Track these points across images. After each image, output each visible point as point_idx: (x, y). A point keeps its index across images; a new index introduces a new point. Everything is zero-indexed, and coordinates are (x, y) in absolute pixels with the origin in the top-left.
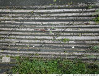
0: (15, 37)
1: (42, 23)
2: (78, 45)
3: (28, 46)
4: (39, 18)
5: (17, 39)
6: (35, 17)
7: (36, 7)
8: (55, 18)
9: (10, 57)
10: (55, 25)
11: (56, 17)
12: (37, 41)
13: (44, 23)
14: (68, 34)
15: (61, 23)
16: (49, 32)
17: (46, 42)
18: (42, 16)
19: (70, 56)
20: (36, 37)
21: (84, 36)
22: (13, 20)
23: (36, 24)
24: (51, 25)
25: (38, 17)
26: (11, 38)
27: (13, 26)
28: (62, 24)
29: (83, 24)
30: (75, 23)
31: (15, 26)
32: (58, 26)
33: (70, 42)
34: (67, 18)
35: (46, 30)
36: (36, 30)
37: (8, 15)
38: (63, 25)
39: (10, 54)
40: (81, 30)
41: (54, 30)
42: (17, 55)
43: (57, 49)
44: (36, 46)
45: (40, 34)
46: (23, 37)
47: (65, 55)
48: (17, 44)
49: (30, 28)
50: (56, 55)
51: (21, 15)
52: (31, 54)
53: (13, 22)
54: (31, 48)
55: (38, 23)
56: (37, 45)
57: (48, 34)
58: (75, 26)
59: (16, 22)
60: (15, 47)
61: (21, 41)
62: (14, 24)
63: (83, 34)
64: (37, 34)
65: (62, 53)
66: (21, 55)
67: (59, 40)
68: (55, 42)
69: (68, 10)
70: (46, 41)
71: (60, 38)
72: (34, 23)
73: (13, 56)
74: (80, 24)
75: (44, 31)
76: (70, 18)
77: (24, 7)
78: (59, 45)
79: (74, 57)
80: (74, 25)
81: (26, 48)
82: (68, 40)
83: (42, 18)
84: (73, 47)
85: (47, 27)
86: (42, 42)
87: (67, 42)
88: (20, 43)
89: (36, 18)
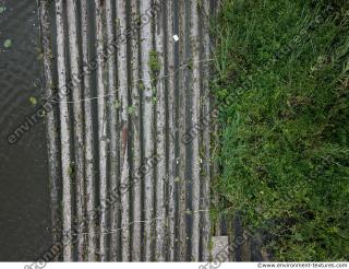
0: (148, 222)
1: (104, 138)
2: (170, 23)
3: (177, 179)
4: (89, 147)
5: (154, 214)
6: (84, 160)
7: (52, 158)
8: (87, 100)
9: (213, 239)
10: (107, 99)
11: (82, 97)
12: (160, 151)
13: (102, 132)
14: (135, 55)
15: (100, 80)
16: (129, 116)
17: (163, 123)
18: (80, 140)
19: (202, 50)
20: (148, 154)
21: (138, 7)
22: (97, 231)
23: (108, 156)
24: (107, 110)
25: (84, 153)
26: (154, 233)
27: (114, 230)
28: (106, 76)
29: (104, 11)
30: (99, 36)
31: (114, 224)
32: (112, 86)
33: (159, 47)
34: (85, 60)
35: (126, 126)
36: (126, 157)
37: (80, 246)
38: (108, 74)
39: (204, 239)
40: (121, 17)
41: (125, 101)
42: (207, 217)
43: (182, 92)
44: (177, 156)
45: (136, 143)
46: (149, 194)
47: (201, 64)
48: (172, 214)
49: (119, 174)
50: (202, 93)
51: (79, 205)
52: (201, 172)
53: (103, 229)
54: (182, 173)
55: (103, 152)
56: (171, 151)
57: (136, 118)
58: (110, 35)
59: (103, 220)
60: (182, 221)
61: (160, 204)
62: (108, 225)
63: (134, 10)
64: (137, 154)
65: (196, 74)
66: (204, 205)
67: (154, 84)
68: (163, 96)
69: (61, 59)
70: (158, 124)
71: (147, 80)
72: (103, 164)
73: (207, 229)
74: (104, 21)
75: (129, 130)
76: (85, 52)
77: (53, 195)
78: (171, 82)
79: (207, 37)
80: (105, 38)
81: (184, 188)
82: (154, 54)
83: (89, 138)
84: (176, 38)
85: (113, 121)
86: (161, 137)
87: (162, 59)
88: (167, 207)
89: (89, 156)
